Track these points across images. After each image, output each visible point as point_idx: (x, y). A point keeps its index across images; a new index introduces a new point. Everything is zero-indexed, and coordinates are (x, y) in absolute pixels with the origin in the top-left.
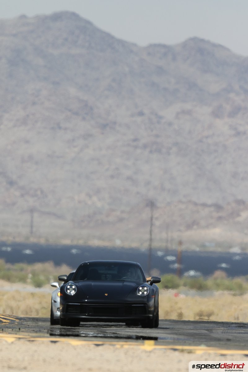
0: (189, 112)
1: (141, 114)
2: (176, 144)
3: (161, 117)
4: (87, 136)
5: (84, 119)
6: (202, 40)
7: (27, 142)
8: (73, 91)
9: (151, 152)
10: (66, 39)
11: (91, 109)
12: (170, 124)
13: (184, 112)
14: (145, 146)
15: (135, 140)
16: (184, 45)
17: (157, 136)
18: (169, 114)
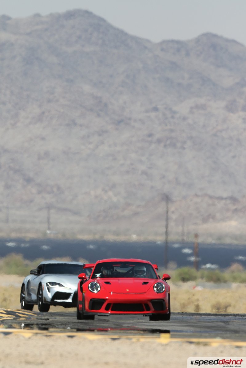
0: (203, 107)
1: (156, 109)
2: (191, 138)
3: (175, 112)
4: (102, 132)
5: (99, 115)
6: (215, 36)
7: (43, 139)
8: (87, 88)
9: (165, 146)
10: (80, 37)
11: (106, 105)
12: (185, 119)
13: (197, 107)
14: (159, 141)
15: (150, 135)
16: (198, 40)
17: (172, 131)
18: (183, 108)
